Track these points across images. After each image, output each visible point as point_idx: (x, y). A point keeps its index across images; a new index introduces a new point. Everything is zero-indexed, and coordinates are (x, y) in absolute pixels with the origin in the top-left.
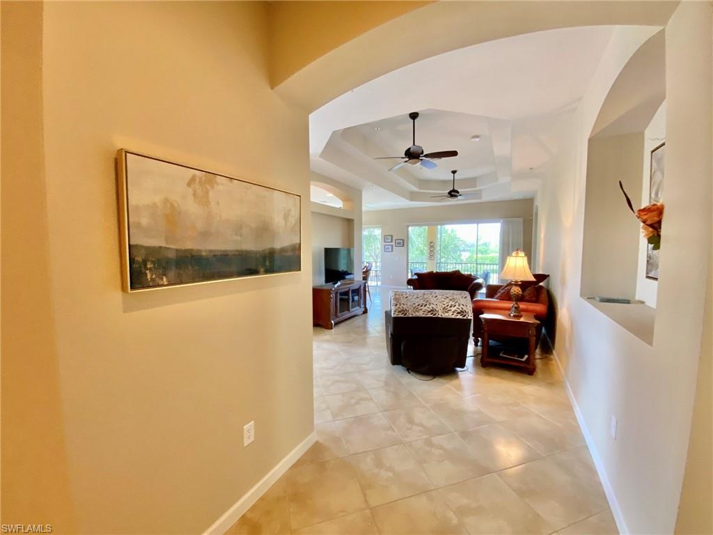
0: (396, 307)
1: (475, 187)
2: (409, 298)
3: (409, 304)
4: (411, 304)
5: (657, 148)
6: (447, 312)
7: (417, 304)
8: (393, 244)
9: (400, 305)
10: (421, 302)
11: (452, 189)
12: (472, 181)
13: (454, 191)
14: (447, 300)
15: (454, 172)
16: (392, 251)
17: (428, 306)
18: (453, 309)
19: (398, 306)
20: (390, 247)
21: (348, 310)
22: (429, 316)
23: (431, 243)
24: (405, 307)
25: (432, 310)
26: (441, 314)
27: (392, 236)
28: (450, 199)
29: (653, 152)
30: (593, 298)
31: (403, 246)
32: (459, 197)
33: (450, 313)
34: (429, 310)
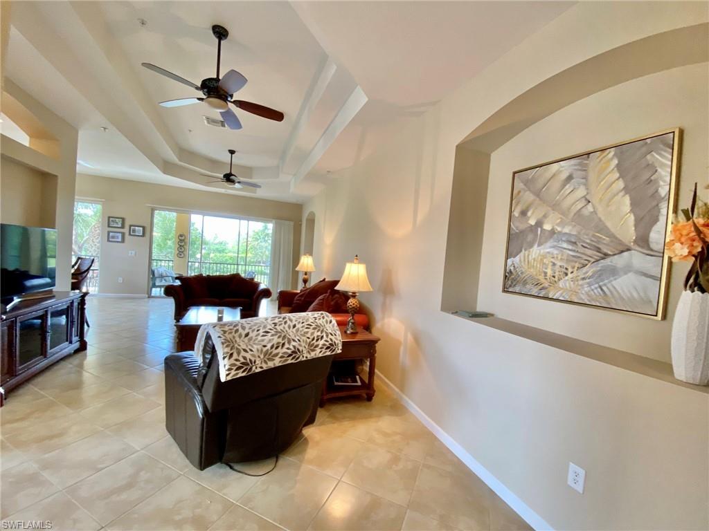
0: (232, 361)
1: (251, 178)
2: (251, 335)
3: (255, 348)
4: (260, 347)
5: (526, 170)
6: (313, 350)
7: (269, 346)
8: (126, 230)
9: (239, 353)
10: (276, 340)
11: (228, 172)
12: (249, 170)
13: (230, 174)
14: (311, 331)
15: (232, 152)
16: (123, 241)
17: (287, 346)
18: (321, 343)
19: (235, 356)
20: (120, 235)
21: (44, 353)
22: (289, 362)
23: (181, 236)
24: (248, 356)
25: (293, 352)
26: (307, 355)
27: (123, 220)
28: (226, 184)
29: (515, 173)
30: (457, 312)
31: (143, 235)
32: (237, 185)
33: (318, 350)
34: (289, 352)
